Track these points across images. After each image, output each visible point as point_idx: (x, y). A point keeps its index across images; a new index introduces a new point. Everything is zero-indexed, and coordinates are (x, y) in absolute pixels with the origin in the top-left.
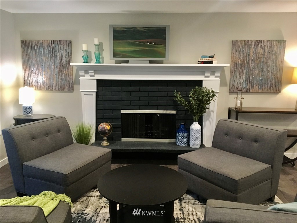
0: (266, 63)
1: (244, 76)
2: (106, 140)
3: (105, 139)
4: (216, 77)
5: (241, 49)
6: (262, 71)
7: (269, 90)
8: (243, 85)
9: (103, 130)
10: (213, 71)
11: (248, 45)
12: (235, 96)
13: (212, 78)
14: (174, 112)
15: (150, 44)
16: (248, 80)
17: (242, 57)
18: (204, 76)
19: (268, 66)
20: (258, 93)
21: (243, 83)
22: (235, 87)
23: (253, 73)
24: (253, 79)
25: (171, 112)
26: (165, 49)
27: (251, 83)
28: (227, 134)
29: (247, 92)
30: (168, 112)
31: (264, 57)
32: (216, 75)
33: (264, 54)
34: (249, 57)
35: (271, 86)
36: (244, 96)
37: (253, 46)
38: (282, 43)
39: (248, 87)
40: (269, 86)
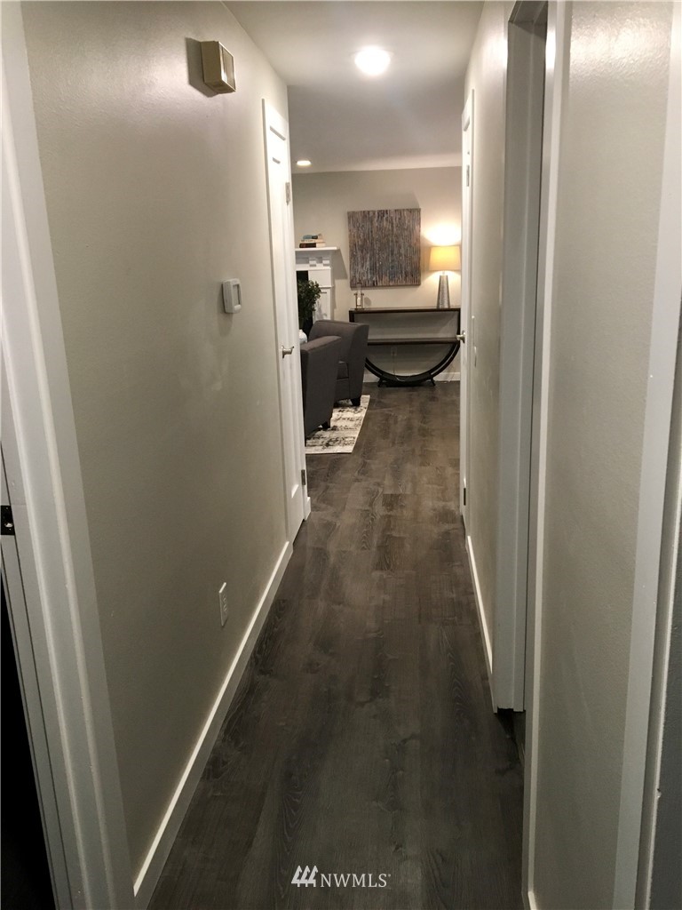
0: (397, 242)
1: (368, 263)
4: (325, 265)
5: (360, 223)
6: (392, 254)
7: (404, 282)
8: (367, 276)
10: (319, 257)
11: (369, 217)
12: (355, 292)
13: (320, 267)
16: (374, 269)
17: (362, 235)
18: (308, 265)
19: (400, 247)
20: (389, 286)
21: (367, 273)
22: (357, 280)
23: (379, 258)
24: (381, 266)
27: (379, 272)
29: (374, 285)
31: (393, 234)
32: (324, 262)
33: (392, 230)
34: (372, 235)
35: (406, 276)
37: (376, 219)
38: (415, 213)
39: (374, 279)
40: (404, 275)
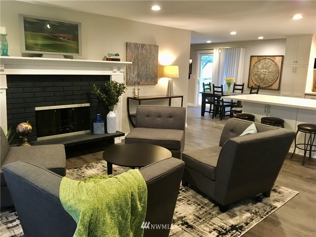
0: (149, 62)
1: (136, 72)
2: (27, 142)
3: (25, 141)
4: (121, 72)
5: (133, 50)
6: (147, 68)
7: (151, 83)
8: (136, 79)
9: (27, 130)
10: (119, 67)
11: (137, 47)
12: (133, 87)
13: (118, 73)
14: (88, 105)
15: (63, 39)
16: (138, 75)
17: (134, 56)
18: (112, 71)
19: (150, 65)
20: (145, 85)
21: (135, 77)
22: (131, 81)
23: (141, 69)
24: (142, 74)
25: (85, 105)
26: (78, 45)
27: (141, 78)
28: (148, 116)
29: (139, 84)
30: (83, 105)
31: (147, 57)
32: (122, 70)
33: (147, 55)
34: (138, 57)
35: (152, 79)
36: (139, 87)
37: (140, 48)
38: (156, 48)
39: (138, 81)
40: (151, 79)
